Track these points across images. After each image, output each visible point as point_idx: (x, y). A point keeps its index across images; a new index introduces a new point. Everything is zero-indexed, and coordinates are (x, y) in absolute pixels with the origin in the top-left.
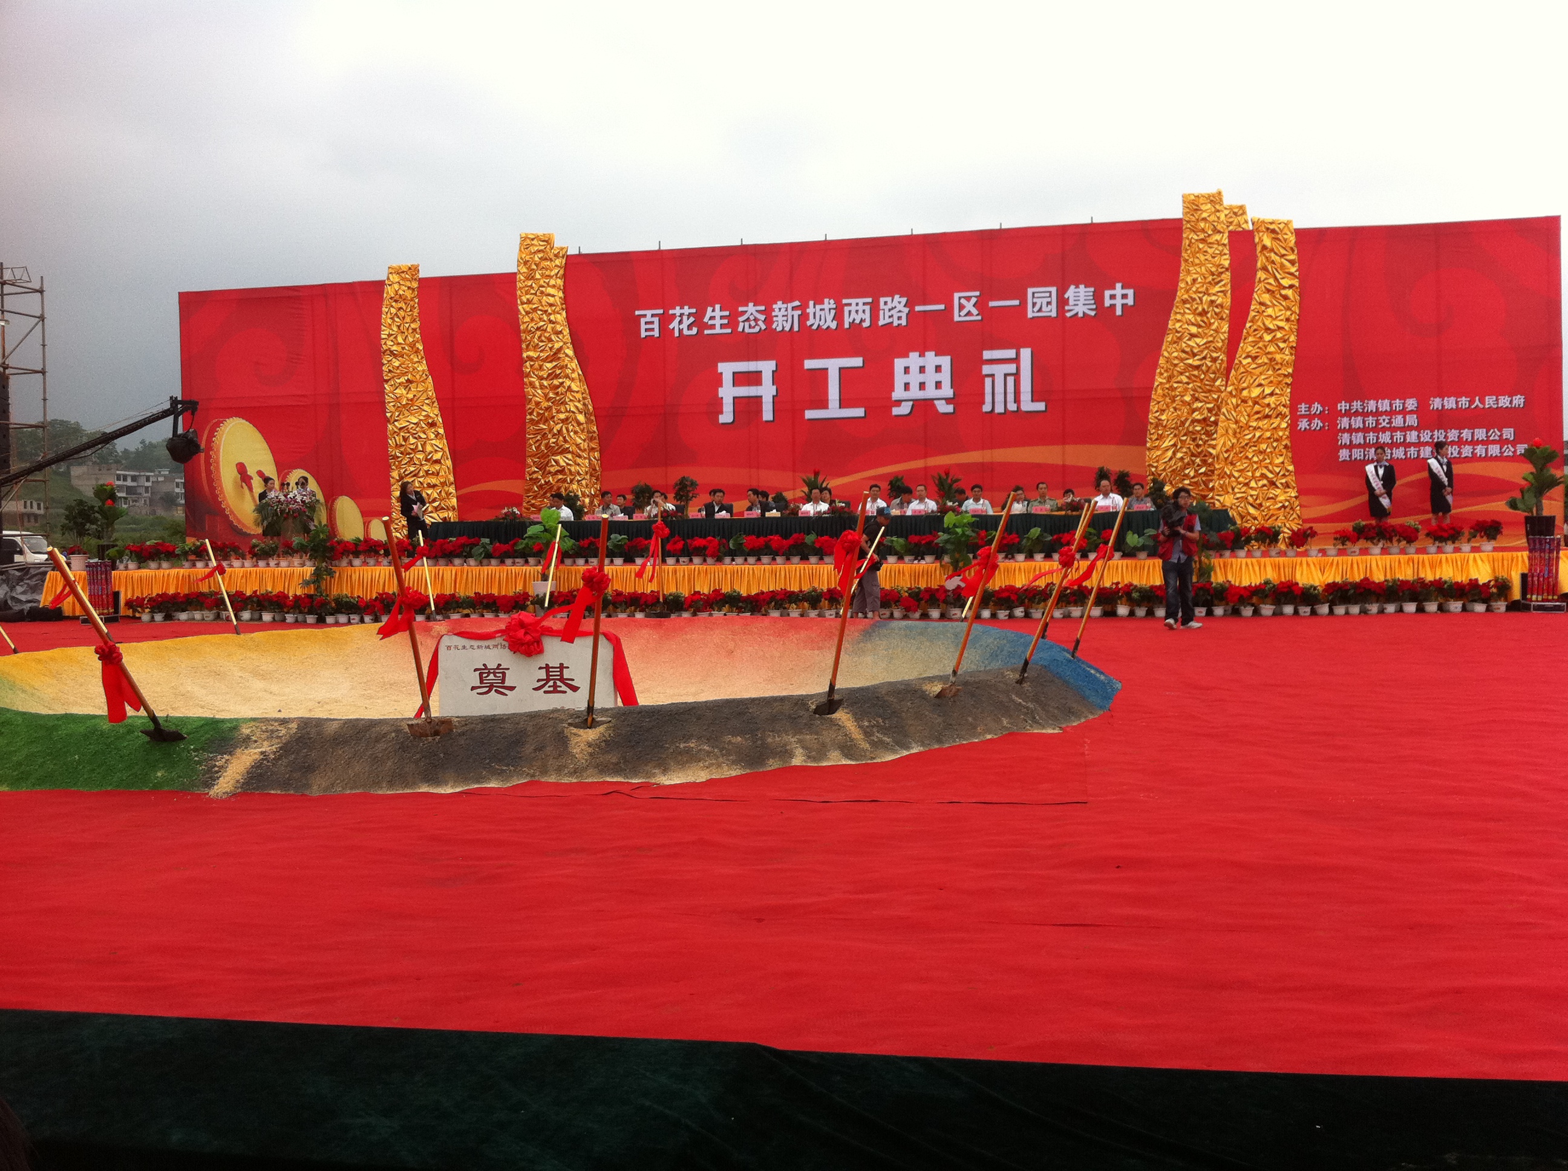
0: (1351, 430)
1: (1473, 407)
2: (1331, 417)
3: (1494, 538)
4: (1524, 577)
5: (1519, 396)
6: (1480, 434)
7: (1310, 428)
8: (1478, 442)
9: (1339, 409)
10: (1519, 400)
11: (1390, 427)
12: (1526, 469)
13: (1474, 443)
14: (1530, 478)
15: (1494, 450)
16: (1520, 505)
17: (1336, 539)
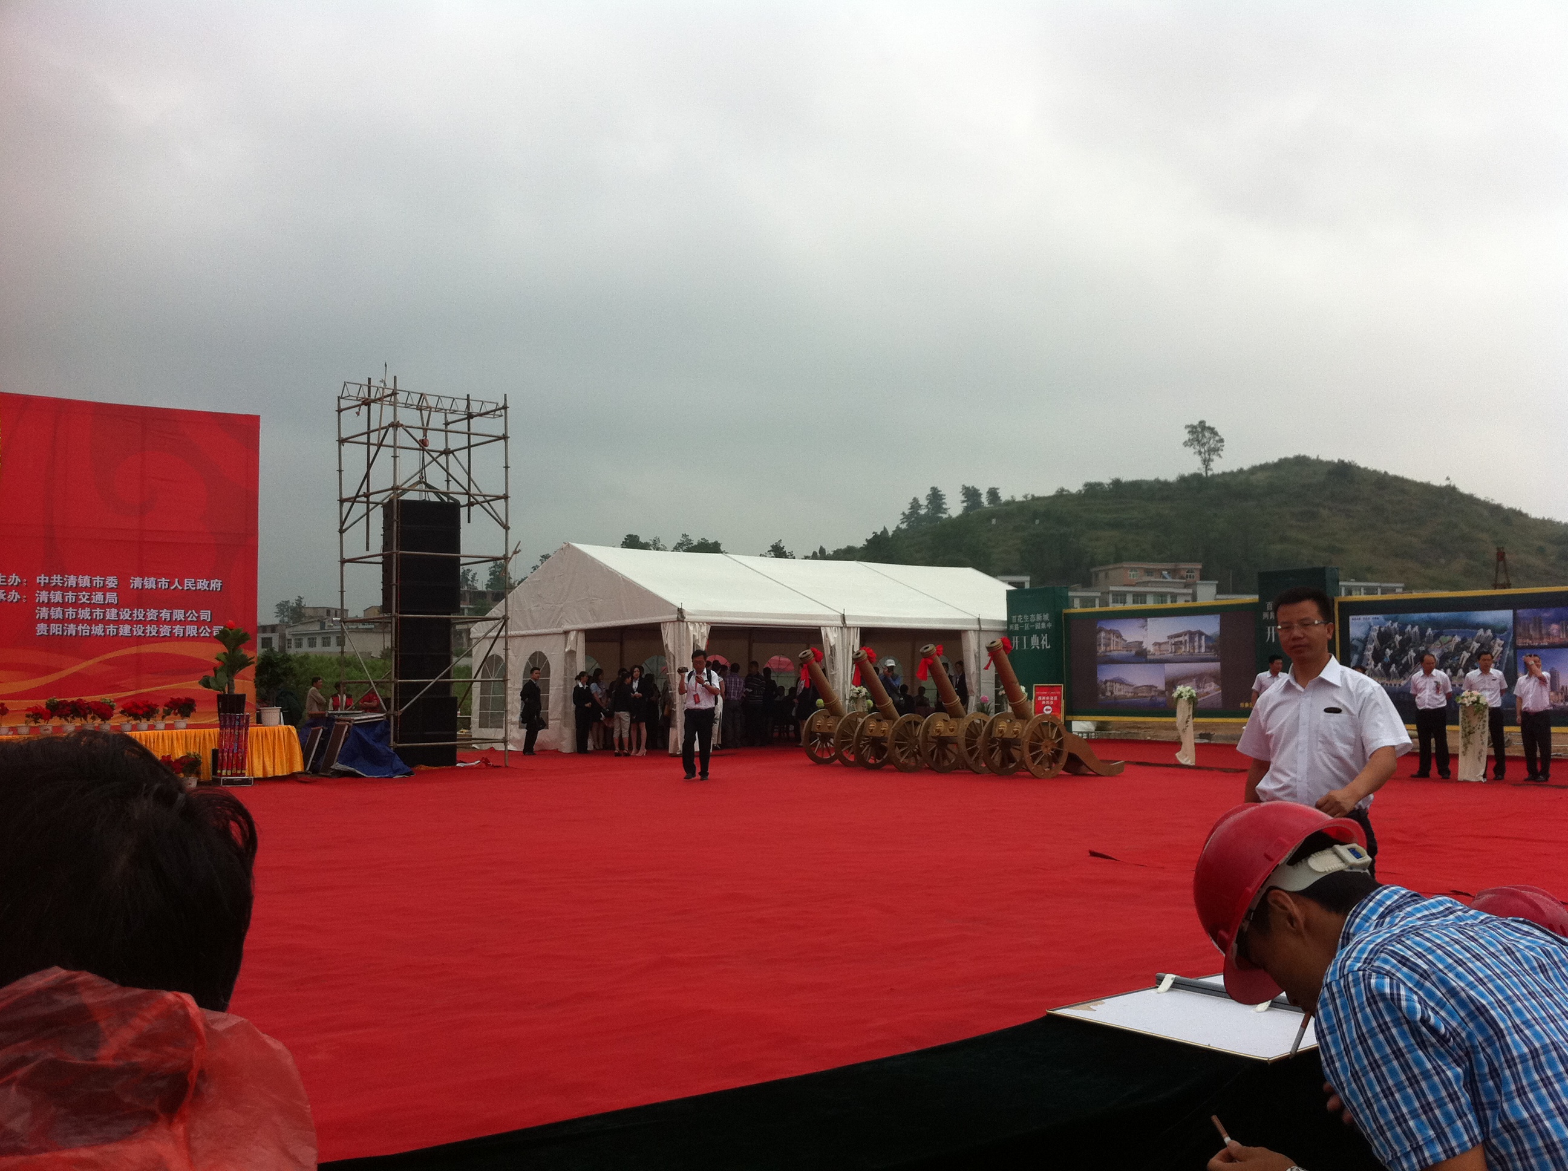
0: (49, 605)
1: (172, 588)
2: (29, 589)
3: (188, 716)
4: (215, 753)
5: (217, 580)
6: (179, 614)
7: (6, 601)
8: (177, 622)
9: (38, 581)
10: (216, 584)
11: (90, 603)
12: (220, 649)
13: (172, 623)
14: (223, 658)
15: (192, 631)
16: (213, 684)
17: (28, 716)
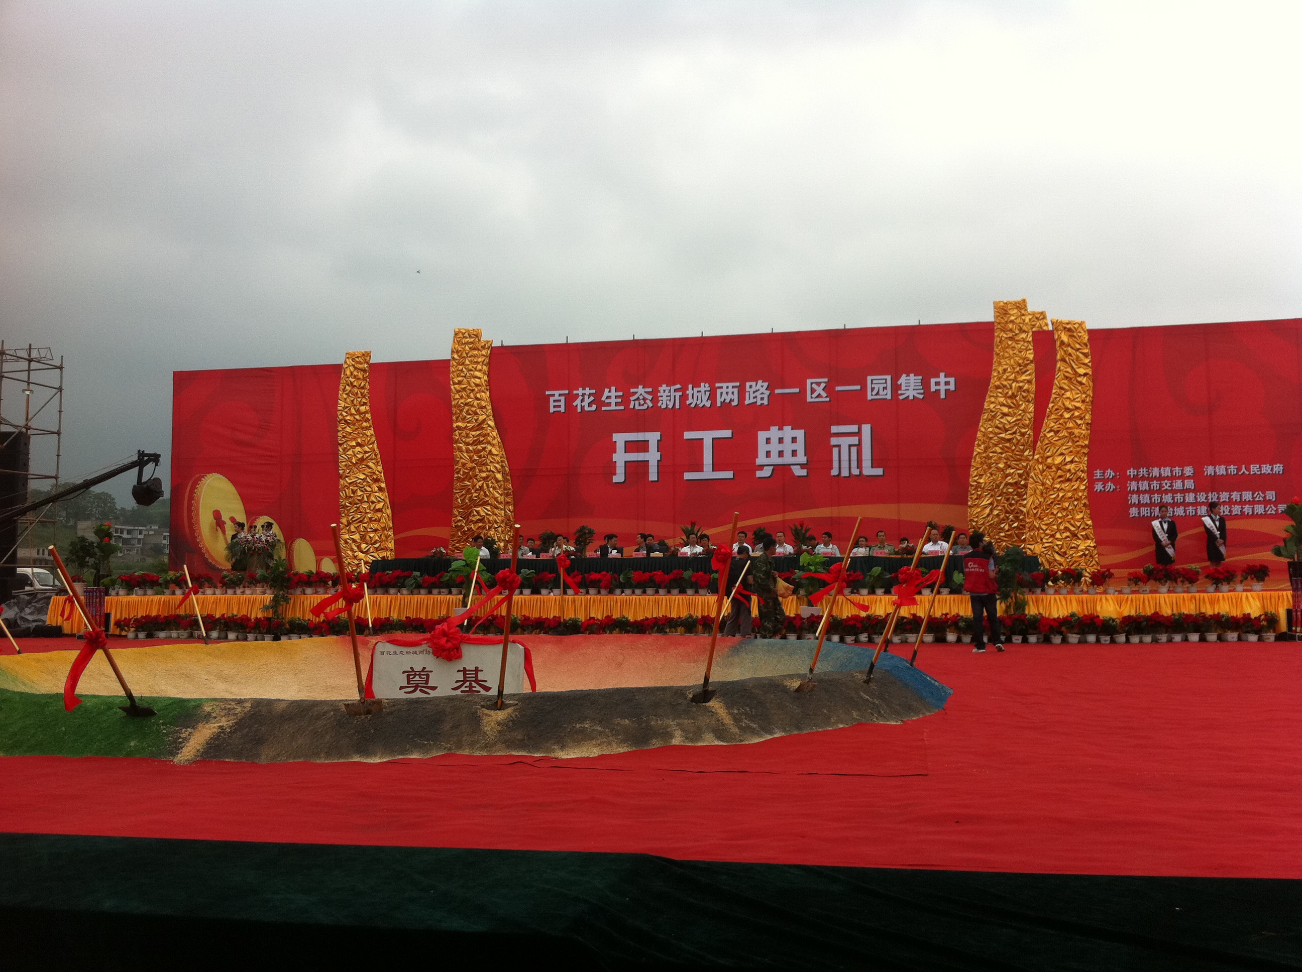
0: (1138, 492)
1: (1240, 473)
2: (1122, 480)
3: (1263, 580)
4: (1289, 612)
5: (1278, 465)
6: (1247, 496)
7: (1104, 490)
8: (1246, 503)
9: (1128, 474)
10: (1278, 468)
11: (1172, 489)
12: (1288, 524)
13: (1242, 503)
14: (1291, 530)
15: (1260, 509)
16: (1283, 552)
17: (1130, 580)
